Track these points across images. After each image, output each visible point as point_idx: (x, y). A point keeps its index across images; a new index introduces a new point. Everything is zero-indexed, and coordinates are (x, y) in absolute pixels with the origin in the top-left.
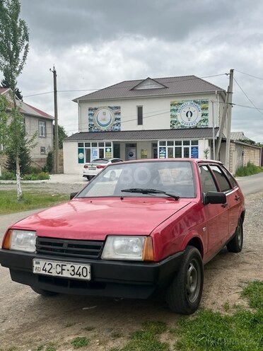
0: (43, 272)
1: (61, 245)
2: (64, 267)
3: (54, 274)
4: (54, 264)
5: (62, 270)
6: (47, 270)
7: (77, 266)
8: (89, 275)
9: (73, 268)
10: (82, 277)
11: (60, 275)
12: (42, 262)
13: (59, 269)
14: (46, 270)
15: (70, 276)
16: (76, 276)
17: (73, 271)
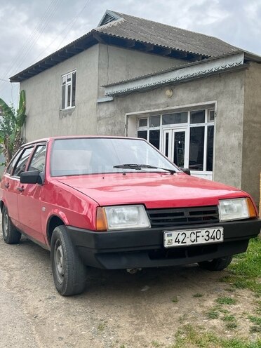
0: (177, 244)
1: (182, 214)
2: (198, 234)
3: (188, 243)
4: (188, 233)
5: (197, 237)
6: (181, 240)
7: (211, 231)
8: (222, 236)
9: (207, 233)
10: (216, 240)
11: (195, 243)
12: (175, 234)
13: (194, 237)
14: (179, 242)
15: (205, 242)
16: (211, 241)
17: (208, 236)
